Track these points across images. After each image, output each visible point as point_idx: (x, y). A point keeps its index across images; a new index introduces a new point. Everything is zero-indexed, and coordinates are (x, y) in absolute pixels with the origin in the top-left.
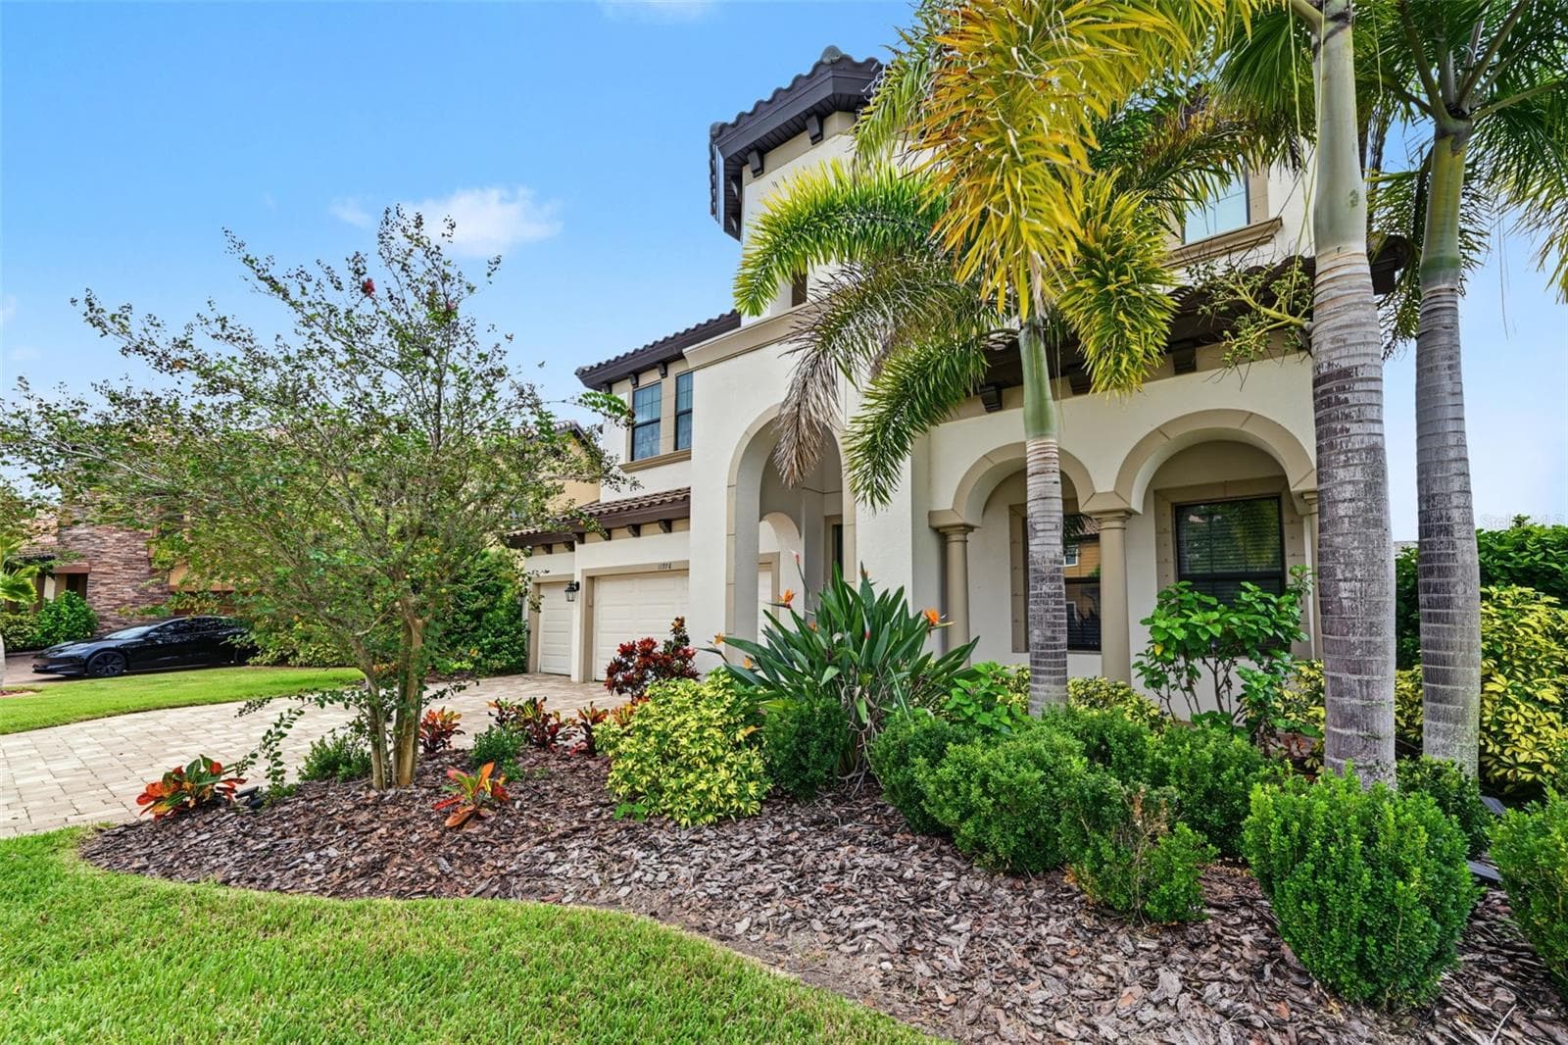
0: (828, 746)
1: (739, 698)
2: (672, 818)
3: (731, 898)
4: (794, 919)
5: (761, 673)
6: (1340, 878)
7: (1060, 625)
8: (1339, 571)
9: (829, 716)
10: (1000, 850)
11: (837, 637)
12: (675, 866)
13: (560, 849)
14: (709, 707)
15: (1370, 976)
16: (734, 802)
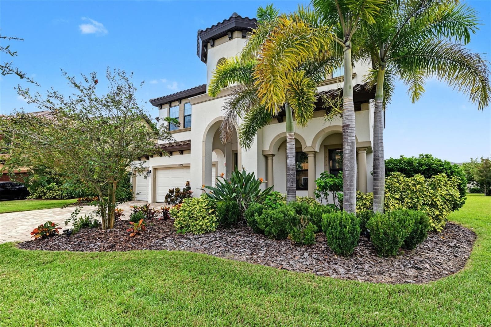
0: (234, 213)
1: (209, 201)
2: (192, 233)
3: (210, 248)
4: (226, 250)
5: (215, 196)
6: (335, 229)
7: (294, 182)
8: (346, 169)
9: (234, 206)
10: (275, 233)
11: (236, 185)
12: (195, 243)
13: (163, 240)
14: (201, 204)
15: (341, 248)
16: (209, 228)
